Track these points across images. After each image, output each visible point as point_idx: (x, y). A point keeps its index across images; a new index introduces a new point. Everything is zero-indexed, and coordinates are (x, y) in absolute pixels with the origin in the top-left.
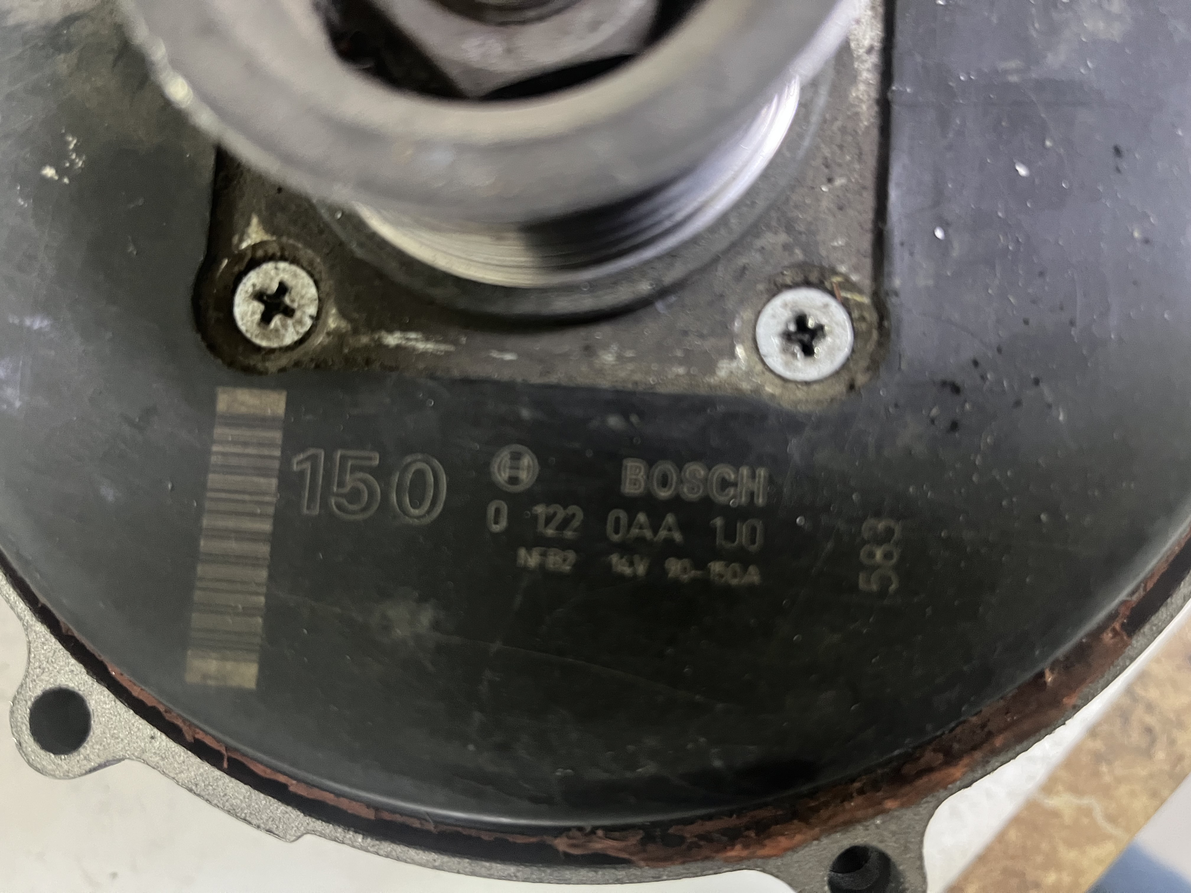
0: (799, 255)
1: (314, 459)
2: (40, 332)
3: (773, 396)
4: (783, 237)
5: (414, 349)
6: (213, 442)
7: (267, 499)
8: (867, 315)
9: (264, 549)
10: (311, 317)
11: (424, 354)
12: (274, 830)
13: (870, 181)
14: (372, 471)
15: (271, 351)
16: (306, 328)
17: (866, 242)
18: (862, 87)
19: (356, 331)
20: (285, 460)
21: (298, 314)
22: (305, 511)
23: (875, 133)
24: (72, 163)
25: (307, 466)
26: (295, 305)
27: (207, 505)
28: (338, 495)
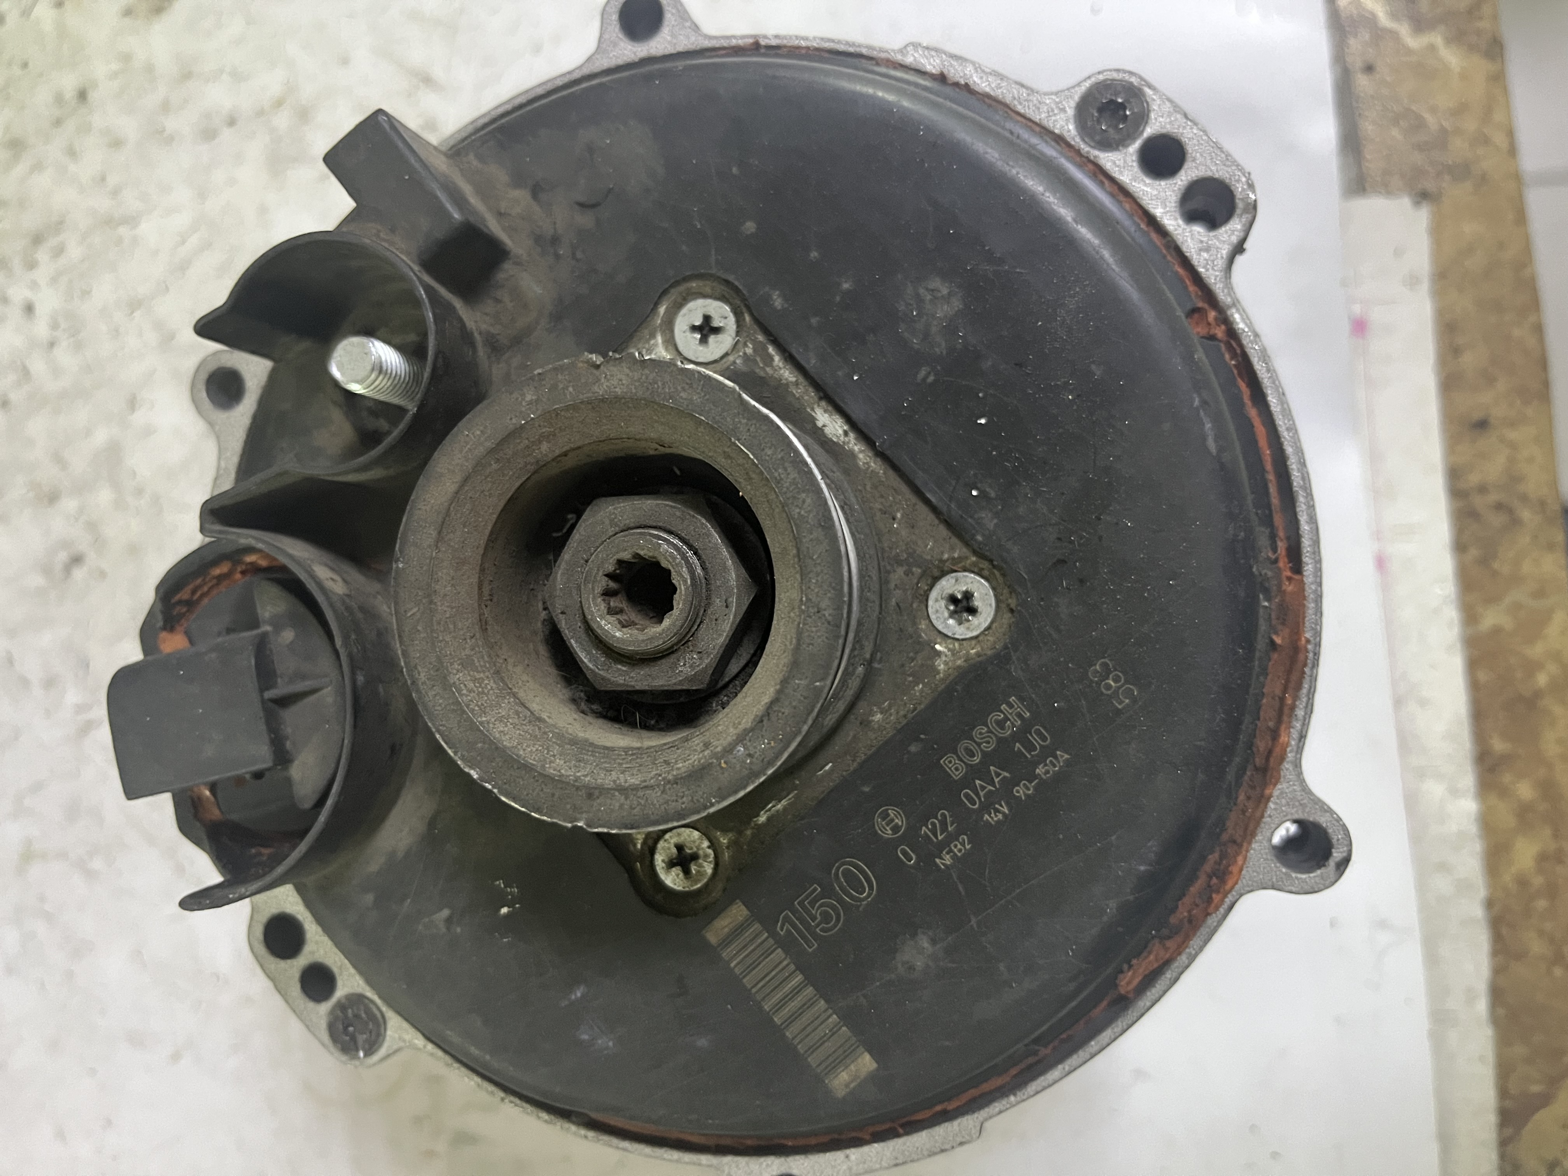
0: (917, 571)
1: (786, 919)
2: (583, 996)
3: (978, 655)
4: (900, 571)
5: (778, 811)
6: (729, 962)
7: (785, 963)
8: (981, 566)
9: (810, 990)
10: (709, 847)
11: (785, 809)
12: (964, 1140)
13: (914, 499)
14: (822, 896)
15: (706, 885)
16: (712, 856)
17: (943, 531)
18: (861, 456)
19: (740, 833)
20: (773, 934)
21: (701, 852)
22: (810, 950)
23: (891, 473)
24: (511, 893)
25: (787, 926)
26: (695, 849)
27: (759, 997)
28: (818, 925)
